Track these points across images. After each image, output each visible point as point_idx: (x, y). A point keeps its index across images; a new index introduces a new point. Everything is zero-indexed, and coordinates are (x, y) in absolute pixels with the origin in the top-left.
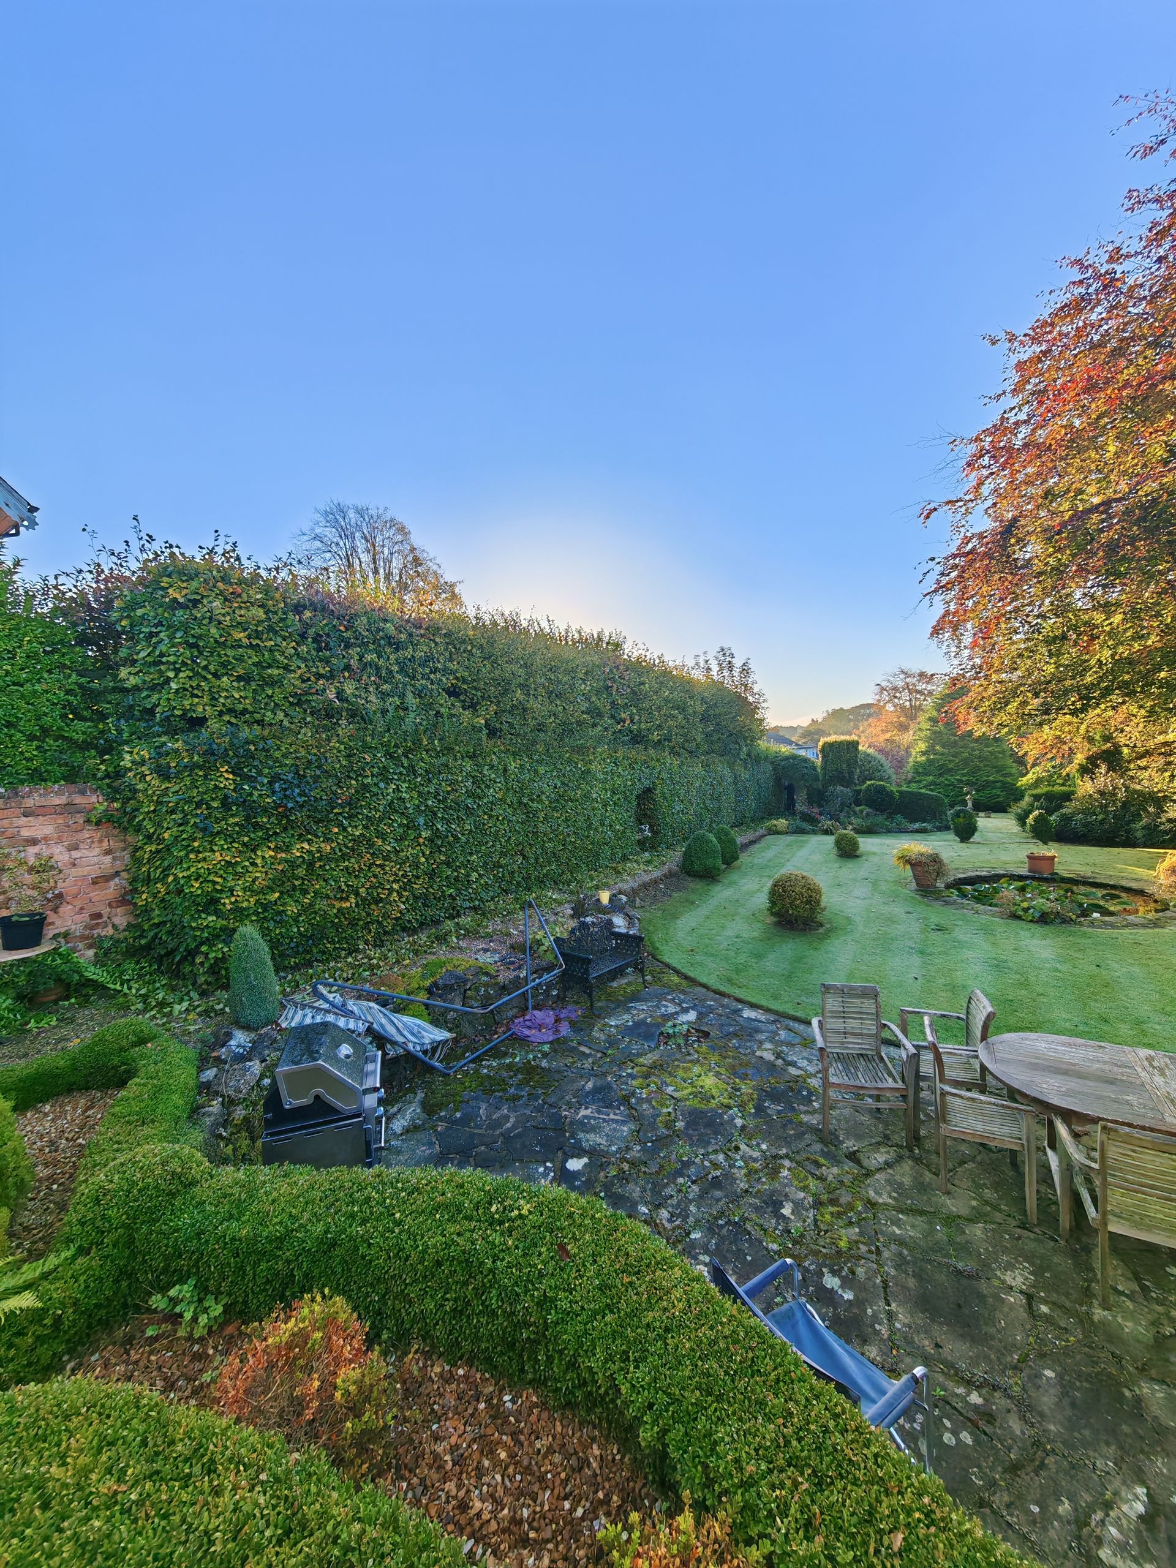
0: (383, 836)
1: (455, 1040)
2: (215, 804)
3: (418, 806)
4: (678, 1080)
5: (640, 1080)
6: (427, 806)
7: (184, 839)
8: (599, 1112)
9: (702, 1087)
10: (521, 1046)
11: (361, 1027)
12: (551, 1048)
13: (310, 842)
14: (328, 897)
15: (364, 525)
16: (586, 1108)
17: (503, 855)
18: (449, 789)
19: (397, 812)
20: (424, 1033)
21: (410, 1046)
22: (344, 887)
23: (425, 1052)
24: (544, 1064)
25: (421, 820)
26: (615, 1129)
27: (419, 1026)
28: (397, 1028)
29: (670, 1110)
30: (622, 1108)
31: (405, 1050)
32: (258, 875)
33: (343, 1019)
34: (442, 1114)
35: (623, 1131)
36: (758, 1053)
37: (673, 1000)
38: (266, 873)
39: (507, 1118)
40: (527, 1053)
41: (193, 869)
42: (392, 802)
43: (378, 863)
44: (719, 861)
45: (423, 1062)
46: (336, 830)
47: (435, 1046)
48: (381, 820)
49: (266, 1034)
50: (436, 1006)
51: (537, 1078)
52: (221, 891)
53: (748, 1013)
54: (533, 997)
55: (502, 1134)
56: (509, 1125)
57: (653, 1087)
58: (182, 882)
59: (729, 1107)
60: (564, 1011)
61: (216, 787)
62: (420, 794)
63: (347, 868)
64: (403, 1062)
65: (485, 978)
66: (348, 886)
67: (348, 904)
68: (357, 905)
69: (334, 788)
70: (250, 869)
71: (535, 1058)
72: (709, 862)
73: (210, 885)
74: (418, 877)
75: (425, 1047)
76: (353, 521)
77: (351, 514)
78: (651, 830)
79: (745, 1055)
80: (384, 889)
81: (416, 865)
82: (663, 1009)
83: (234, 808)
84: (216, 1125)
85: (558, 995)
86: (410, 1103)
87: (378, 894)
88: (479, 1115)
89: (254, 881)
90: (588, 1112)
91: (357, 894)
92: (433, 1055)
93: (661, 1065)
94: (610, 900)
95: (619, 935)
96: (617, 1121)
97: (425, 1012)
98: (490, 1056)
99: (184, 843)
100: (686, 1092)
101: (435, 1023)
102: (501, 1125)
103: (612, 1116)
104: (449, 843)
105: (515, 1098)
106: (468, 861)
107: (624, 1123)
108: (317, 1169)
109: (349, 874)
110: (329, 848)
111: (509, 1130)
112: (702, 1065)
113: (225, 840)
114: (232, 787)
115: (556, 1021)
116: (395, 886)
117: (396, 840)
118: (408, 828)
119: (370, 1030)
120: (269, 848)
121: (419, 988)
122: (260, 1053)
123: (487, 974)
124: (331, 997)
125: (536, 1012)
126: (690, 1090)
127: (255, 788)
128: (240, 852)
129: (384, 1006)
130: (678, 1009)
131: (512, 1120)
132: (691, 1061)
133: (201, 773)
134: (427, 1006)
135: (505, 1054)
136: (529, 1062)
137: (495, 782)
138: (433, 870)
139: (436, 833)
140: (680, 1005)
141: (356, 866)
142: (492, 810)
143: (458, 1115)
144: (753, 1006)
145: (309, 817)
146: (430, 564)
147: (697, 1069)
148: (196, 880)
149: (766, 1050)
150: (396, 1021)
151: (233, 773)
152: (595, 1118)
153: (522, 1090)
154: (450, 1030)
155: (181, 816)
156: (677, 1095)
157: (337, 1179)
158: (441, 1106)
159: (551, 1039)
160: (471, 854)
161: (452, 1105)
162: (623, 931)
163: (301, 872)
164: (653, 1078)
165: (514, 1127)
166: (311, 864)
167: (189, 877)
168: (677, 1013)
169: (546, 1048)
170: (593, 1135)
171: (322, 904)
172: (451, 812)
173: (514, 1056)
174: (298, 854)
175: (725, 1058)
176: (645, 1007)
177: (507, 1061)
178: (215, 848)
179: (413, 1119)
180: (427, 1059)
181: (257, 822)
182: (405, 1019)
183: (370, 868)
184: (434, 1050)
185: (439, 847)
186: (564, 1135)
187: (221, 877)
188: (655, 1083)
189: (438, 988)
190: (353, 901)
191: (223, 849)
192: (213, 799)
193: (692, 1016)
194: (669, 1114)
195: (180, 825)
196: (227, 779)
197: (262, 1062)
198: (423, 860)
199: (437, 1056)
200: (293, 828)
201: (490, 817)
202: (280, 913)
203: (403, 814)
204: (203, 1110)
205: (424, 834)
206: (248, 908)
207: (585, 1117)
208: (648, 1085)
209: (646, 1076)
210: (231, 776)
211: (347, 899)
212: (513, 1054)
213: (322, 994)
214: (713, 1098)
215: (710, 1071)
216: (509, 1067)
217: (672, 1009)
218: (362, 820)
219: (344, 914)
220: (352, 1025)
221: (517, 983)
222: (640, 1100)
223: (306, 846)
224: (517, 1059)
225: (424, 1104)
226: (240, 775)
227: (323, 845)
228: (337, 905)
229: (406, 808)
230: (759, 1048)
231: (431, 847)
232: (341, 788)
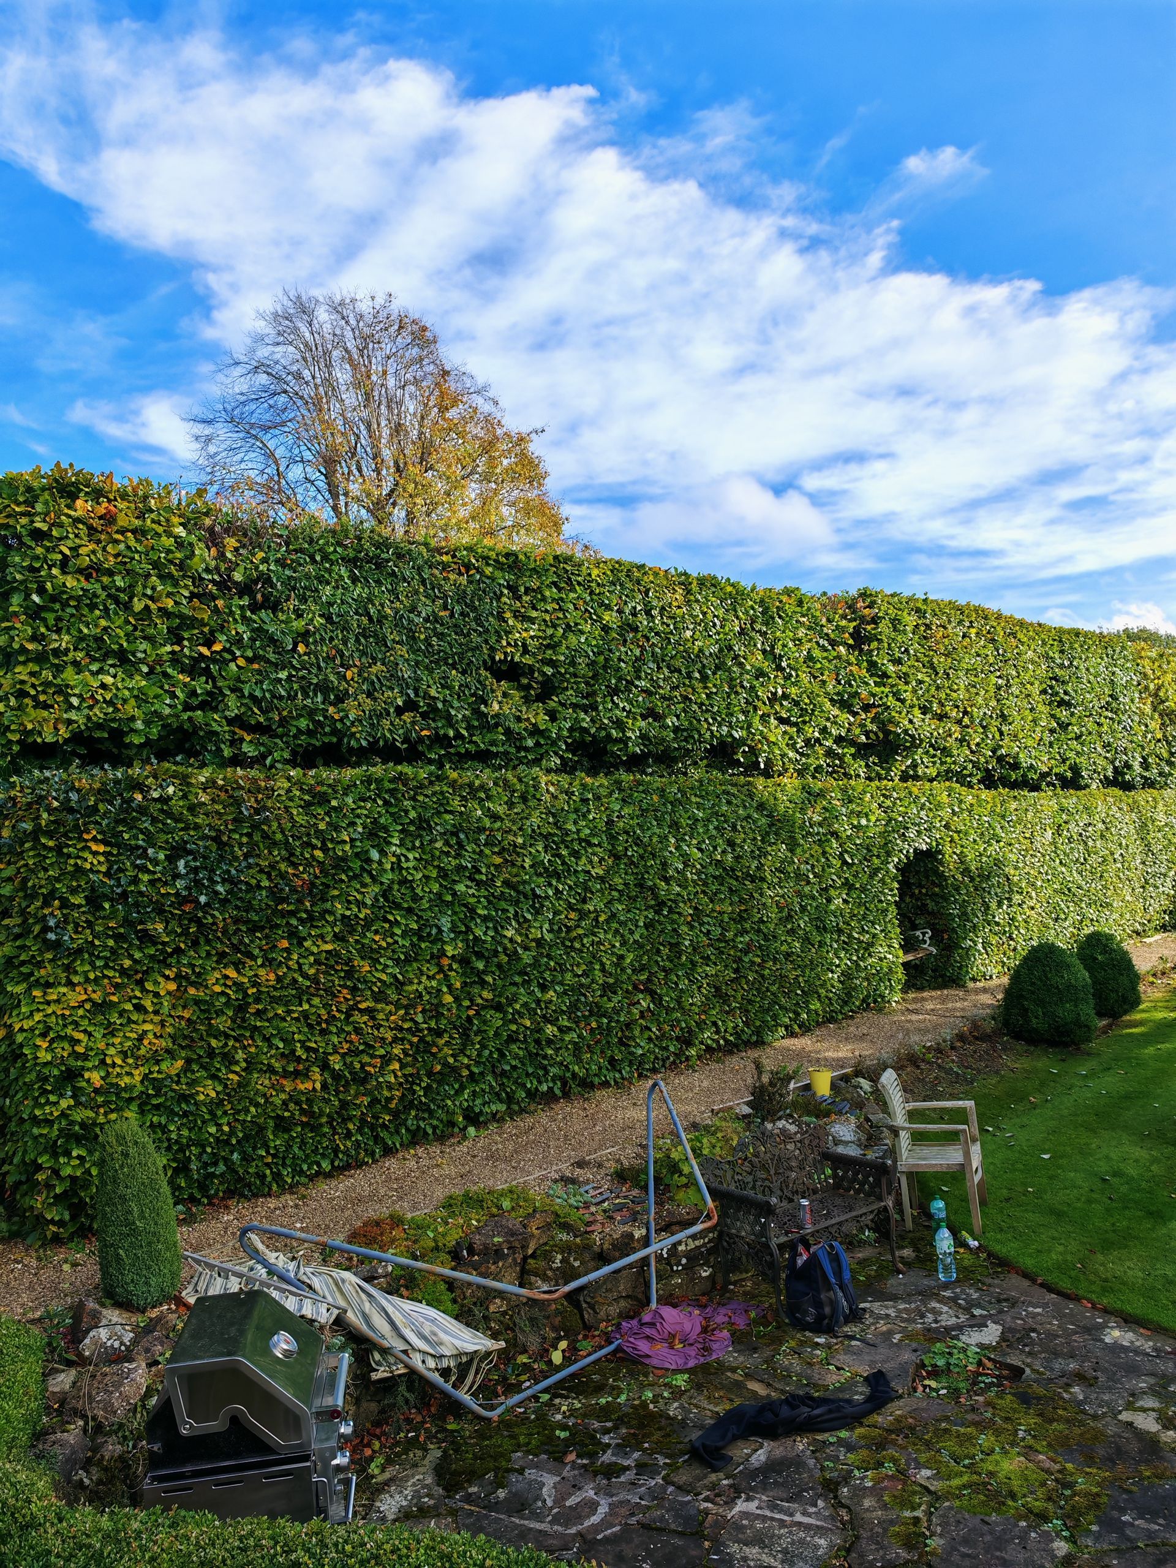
0: (371, 954)
1: (505, 1356)
2: (77, 900)
3: (439, 895)
4: (945, 1457)
5: (864, 1453)
6: (454, 894)
7: (23, 963)
8: (773, 1507)
9: (991, 1474)
10: (632, 1374)
11: (324, 1316)
12: (689, 1381)
13: (238, 966)
14: (271, 1070)
15: (349, 334)
16: (748, 1499)
17: (608, 989)
18: (498, 860)
19: (398, 906)
20: (442, 1335)
21: (416, 1360)
22: (299, 1052)
23: (445, 1373)
24: (673, 1409)
25: (445, 923)
26: (802, 1542)
27: (433, 1321)
28: (392, 1323)
29: (919, 1513)
30: (821, 1503)
31: (406, 1366)
32: (148, 1027)
33: (292, 1298)
34: (473, 1489)
35: (817, 1547)
36: (1125, 1416)
37: (954, 1300)
38: (162, 1024)
39: (593, 1506)
40: (642, 1387)
41: (38, 1017)
42: (390, 888)
43: (363, 1006)
44: (1087, 1010)
45: (443, 1392)
46: (285, 944)
47: (466, 1363)
48: (368, 924)
49: (159, 1319)
50: (470, 1284)
51: (657, 1436)
52: (85, 1057)
53: (1115, 1334)
54: (659, 1278)
55: (580, 1534)
56: (595, 1519)
57: (889, 1469)
58: (20, 1038)
59: (1044, 1517)
60: (722, 1311)
61: (78, 869)
62: (443, 874)
63: (305, 1015)
64: (402, 1388)
65: (564, 1236)
66: (308, 1050)
67: (309, 1085)
68: (324, 1086)
69: (283, 866)
70: (134, 1017)
71: (655, 1401)
72: (1065, 1012)
73: (66, 1046)
74: (439, 1033)
75: (445, 1363)
76: (327, 328)
77: (323, 315)
78: (936, 939)
79: (1095, 1417)
80: (372, 1056)
81: (435, 1011)
82: (930, 1317)
83: (107, 905)
84: (71, 1463)
85: (711, 1277)
86: (415, 1465)
87: (363, 1066)
88: (539, 1497)
89: (140, 1039)
90: (752, 1506)
91: (325, 1066)
92: (461, 1379)
93: (912, 1428)
94: (833, 1086)
95: (840, 1161)
96: (808, 1527)
97: (447, 1297)
98: (569, 1389)
99: (23, 969)
100: (956, 1482)
101: (464, 1316)
102: (580, 1519)
103: (798, 1517)
104: (499, 966)
105: (612, 1471)
106: (538, 1002)
107: (819, 1530)
108: (222, 1518)
109: (310, 1026)
110: (272, 977)
111: (597, 1529)
112: (998, 1433)
113: (92, 964)
114: (103, 869)
115: (705, 1330)
116: (397, 1051)
117: (397, 961)
118: (421, 939)
119: (340, 1322)
120: (167, 978)
121: (437, 1248)
122: (147, 1350)
123: (566, 1227)
124: (271, 1257)
125: (667, 1312)
126: (965, 1479)
127: (143, 869)
128: (117, 986)
129: (368, 1279)
130: (963, 1318)
131: (603, 1510)
132: (975, 1424)
133: (51, 844)
134: (451, 1285)
135: (599, 1389)
136: (644, 1405)
137: (590, 844)
138: (469, 1019)
139: (475, 948)
140: (967, 1310)
141: (323, 1012)
142: (584, 901)
143: (502, 1494)
144: (1128, 1320)
145: (237, 921)
146: (478, 401)
147: (985, 1440)
148: (44, 1035)
149: (1144, 1410)
150: (390, 1309)
151: (105, 843)
152: (764, 1518)
153: (626, 1455)
154: (495, 1336)
155: (18, 921)
156: (935, 1486)
157: (251, 1533)
158: (473, 1476)
159: (691, 1364)
160: (543, 988)
161: (490, 1476)
162: (853, 1151)
163: (222, 1023)
164: (892, 1451)
165: (605, 1524)
166: (241, 1009)
167: (32, 1029)
168: (960, 1328)
169: (681, 1380)
170: (756, 1550)
171: (261, 1082)
172: (503, 904)
173: (616, 1391)
174: (218, 989)
175: (1051, 1421)
176: (892, 1312)
177: (603, 1401)
178: (76, 979)
179: (417, 1495)
180: (448, 1387)
181: (146, 931)
182: (408, 1306)
183: (348, 1015)
184: (463, 1369)
185: (479, 974)
186: (701, 1546)
187: (85, 1031)
188: (894, 1461)
189: (471, 1251)
190: (317, 1077)
191: (87, 980)
192: (74, 891)
193: (991, 1334)
194: (916, 1521)
195: (18, 937)
196: (95, 854)
197: (150, 1365)
198: (448, 999)
199: (469, 1381)
200: (208, 942)
201: (583, 914)
202: (184, 1098)
203: (410, 910)
204: (52, 1437)
205: (450, 951)
206: (129, 1088)
207: (745, 1515)
208: (880, 1464)
209: (881, 1445)
210: (101, 848)
211: (305, 1075)
212: (613, 1388)
213: (257, 1251)
214: (1013, 1496)
215: (1013, 1444)
216: (604, 1413)
217: (948, 1318)
218: (333, 925)
219: (298, 1103)
220: (308, 1310)
221: (625, 1245)
222: (860, 1492)
223: (232, 973)
224: (623, 1398)
225: (441, 1471)
226: (118, 846)
227: (262, 972)
228: (288, 1085)
229: (416, 898)
230: (1130, 1406)
231: (464, 974)
232: (295, 865)
